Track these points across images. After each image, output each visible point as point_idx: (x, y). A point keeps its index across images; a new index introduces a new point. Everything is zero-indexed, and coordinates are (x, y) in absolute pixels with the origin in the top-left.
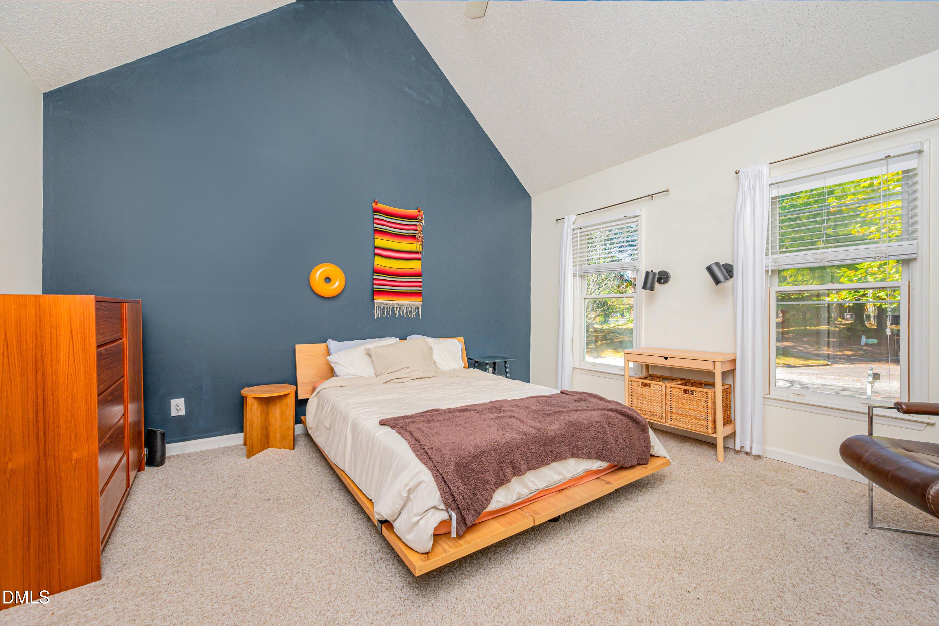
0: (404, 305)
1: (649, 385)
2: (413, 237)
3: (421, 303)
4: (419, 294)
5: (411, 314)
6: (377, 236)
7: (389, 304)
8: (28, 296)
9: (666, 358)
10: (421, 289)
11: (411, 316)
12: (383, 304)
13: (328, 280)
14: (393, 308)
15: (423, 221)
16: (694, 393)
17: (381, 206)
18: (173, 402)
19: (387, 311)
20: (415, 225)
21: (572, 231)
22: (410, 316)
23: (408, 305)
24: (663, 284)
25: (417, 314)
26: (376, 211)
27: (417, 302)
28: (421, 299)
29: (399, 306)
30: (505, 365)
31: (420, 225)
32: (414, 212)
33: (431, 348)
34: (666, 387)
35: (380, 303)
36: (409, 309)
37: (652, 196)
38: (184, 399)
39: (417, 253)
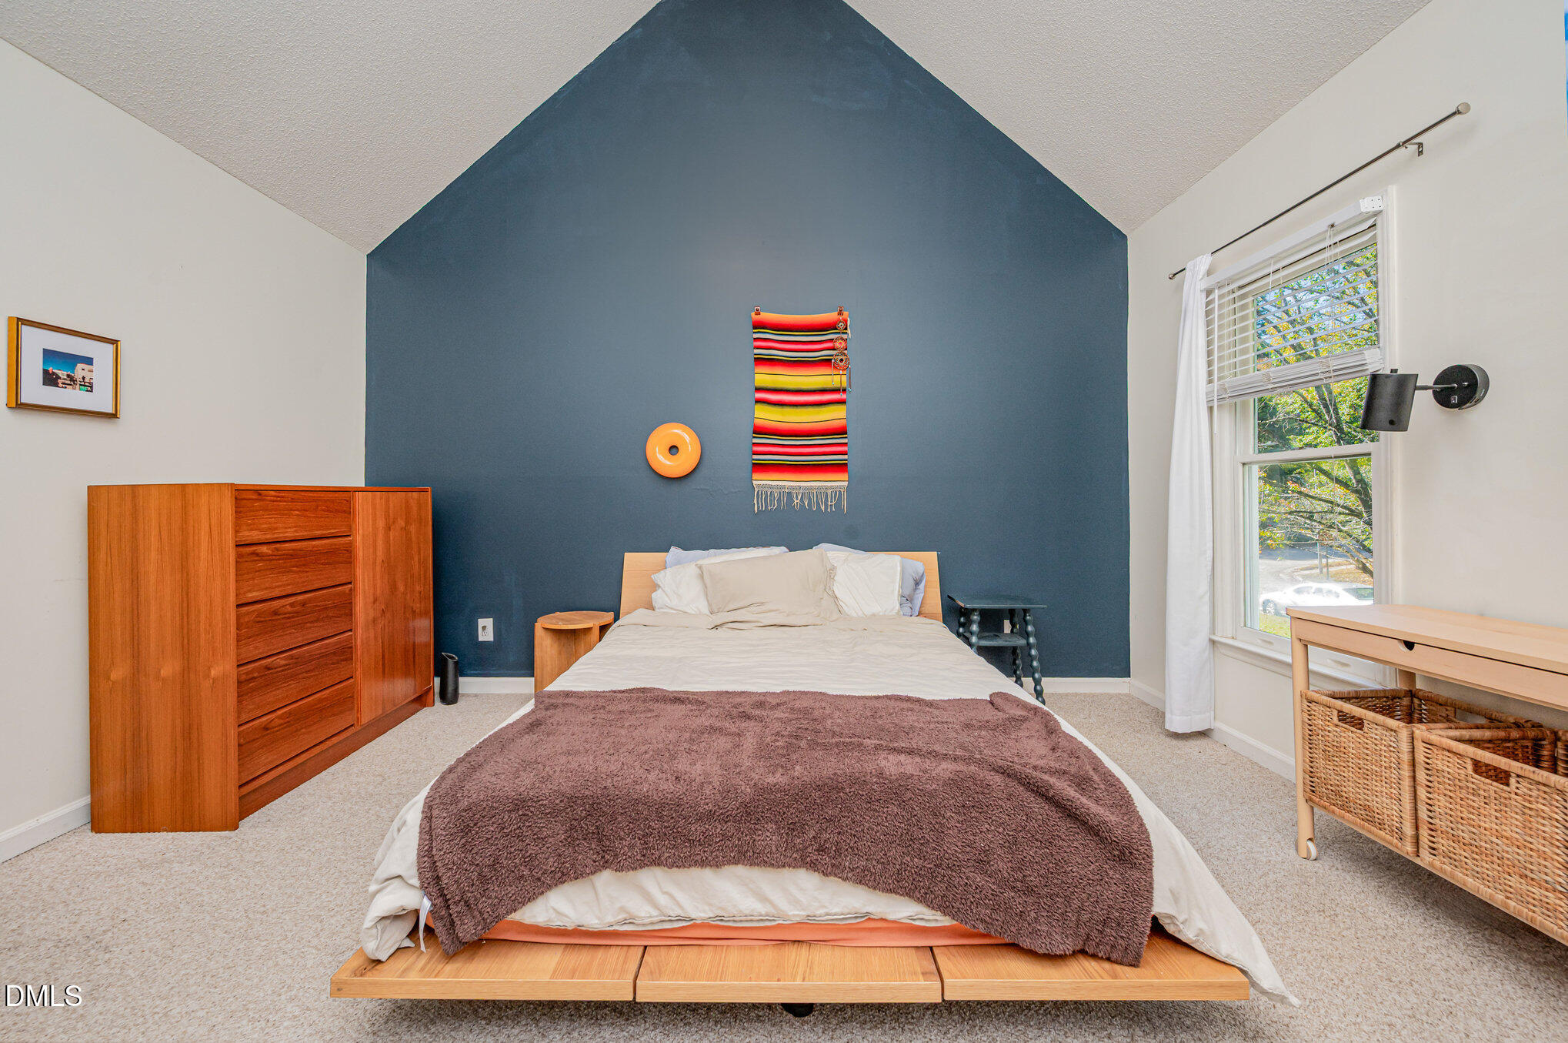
0: (811, 488)
1: (1358, 723)
2: (826, 362)
3: (846, 484)
4: (841, 467)
5: (826, 505)
6: (759, 369)
7: (784, 487)
8: (191, 487)
9: (1410, 645)
10: (846, 457)
11: (826, 508)
12: (771, 487)
13: (674, 450)
14: (789, 493)
15: (849, 331)
16: (1513, 781)
17: (767, 316)
18: (481, 622)
19: (779, 500)
20: (831, 340)
21: (1204, 295)
22: (823, 508)
23: (819, 488)
24: (1459, 405)
25: (838, 504)
26: (758, 325)
27: (838, 482)
28: (845, 476)
29: (801, 491)
30: (1025, 616)
31: (842, 339)
32: (831, 316)
33: (833, 569)
34: (1412, 738)
35: (764, 486)
36: (822, 493)
37: (1415, 142)
38: (492, 619)
39: (836, 391)
